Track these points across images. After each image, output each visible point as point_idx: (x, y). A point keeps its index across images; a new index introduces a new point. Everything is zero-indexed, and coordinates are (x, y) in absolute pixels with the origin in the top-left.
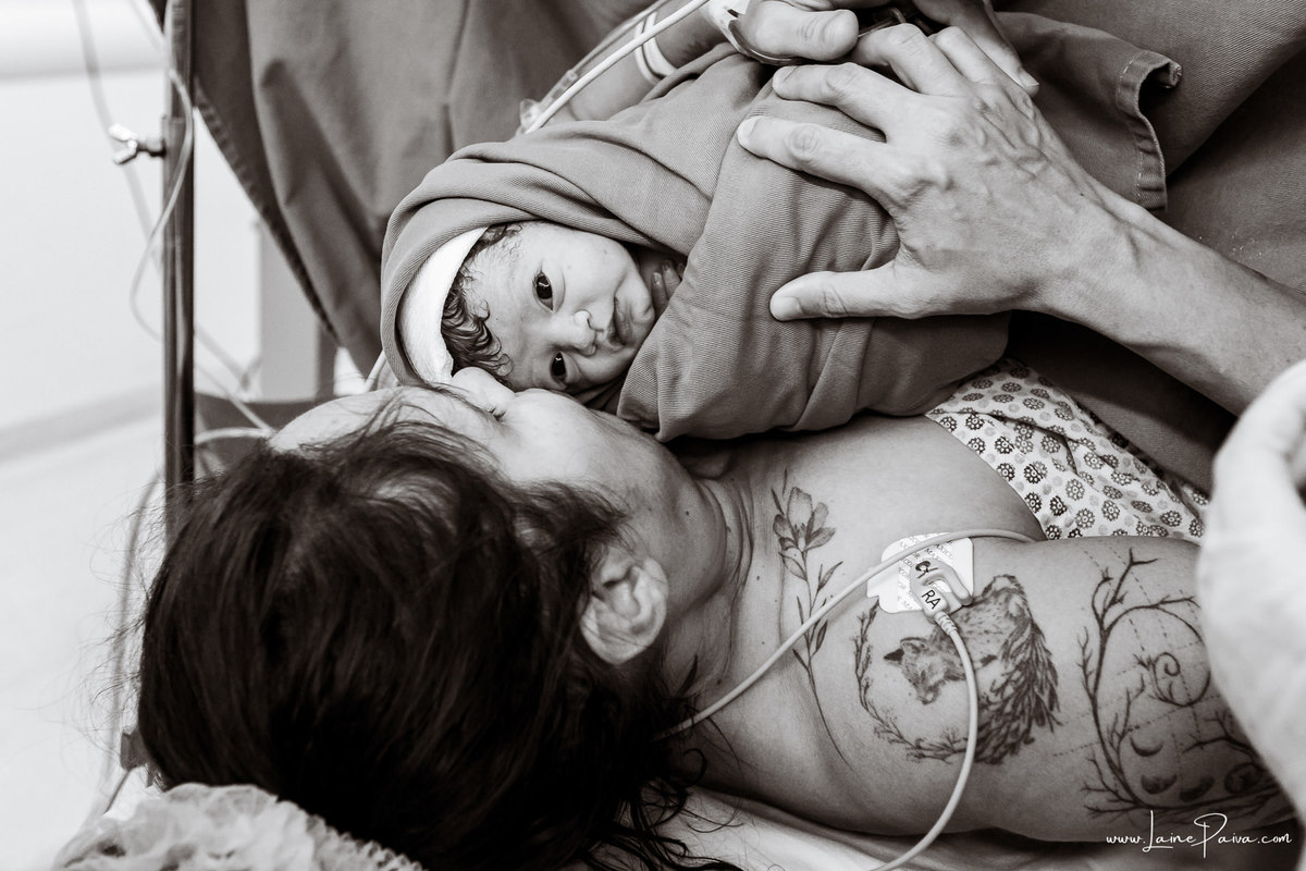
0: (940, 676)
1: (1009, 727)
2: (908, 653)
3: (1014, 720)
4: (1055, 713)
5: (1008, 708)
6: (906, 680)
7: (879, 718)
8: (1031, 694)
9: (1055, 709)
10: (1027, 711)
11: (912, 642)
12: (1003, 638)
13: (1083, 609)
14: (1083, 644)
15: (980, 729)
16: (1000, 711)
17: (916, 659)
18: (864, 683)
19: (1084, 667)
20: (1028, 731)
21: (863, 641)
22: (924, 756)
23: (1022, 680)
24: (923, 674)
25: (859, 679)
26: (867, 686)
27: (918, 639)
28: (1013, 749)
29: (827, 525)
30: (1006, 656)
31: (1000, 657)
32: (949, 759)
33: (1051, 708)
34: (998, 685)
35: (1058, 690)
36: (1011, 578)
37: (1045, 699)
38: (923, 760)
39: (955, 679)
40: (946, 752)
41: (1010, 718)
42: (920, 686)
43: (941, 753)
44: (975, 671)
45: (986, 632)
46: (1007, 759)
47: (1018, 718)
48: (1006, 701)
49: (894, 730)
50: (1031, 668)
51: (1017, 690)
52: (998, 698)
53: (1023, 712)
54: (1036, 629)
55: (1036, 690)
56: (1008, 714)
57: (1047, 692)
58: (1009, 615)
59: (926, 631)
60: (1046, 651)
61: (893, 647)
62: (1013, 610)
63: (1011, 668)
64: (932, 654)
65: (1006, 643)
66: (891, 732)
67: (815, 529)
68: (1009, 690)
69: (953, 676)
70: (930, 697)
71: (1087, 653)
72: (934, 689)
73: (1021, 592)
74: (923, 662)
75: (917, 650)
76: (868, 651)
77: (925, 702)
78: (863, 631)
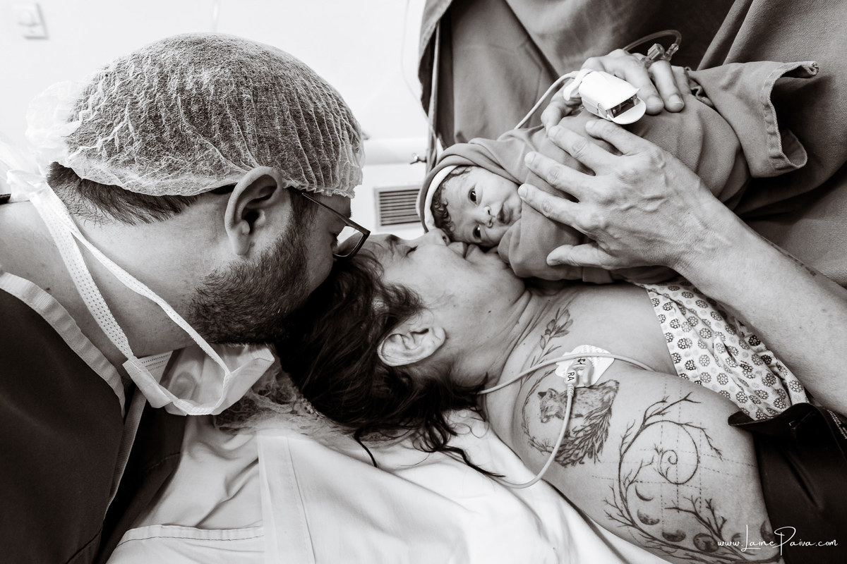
0: (553, 413)
1: (574, 451)
2: (547, 396)
3: (577, 449)
4: (599, 455)
5: (577, 442)
6: (539, 407)
7: (525, 420)
8: (591, 440)
9: (600, 452)
10: (585, 447)
11: (553, 392)
12: (592, 409)
13: (640, 411)
14: (629, 427)
15: (561, 446)
16: (573, 442)
17: (549, 400)
18: (527, 401)
19: (624, 439)
20: (582, 457)
22: (534, 446)
23: (589, 432)
24: (547, 408)
25: (527, 398)
26: (527, 403)
27: (555, 391)
28: (573, 462)
29: (568, 330)
30: (588, 417)
31: (585, 417)
32: (543, 453)
33: (598, 452)
34: (577, 429)
35: (605, 444)
36: (617, 383)
37: (597, 445)
39: (559, 417)
40: (542, 449)
41: (576, 447)
42: (543, 413)
44: (570, 418)
45: (586, 403)
46: (569, 466)
47: (580, 449)
48: (577, 438)
49: (527, 427)
50: (597, 427)
51: (585, 435)
52: (574, 436)
53: (583, 447)
54: (610, 411)
55: (594, 439)
56: (576, 445)
57: (599, 443)
58: (602, 400)
59: (561, 390)
60: (608, 423)
61: (543, 390)
62: (606, 398)
63: (587, 424)
64: (556, 401)
65: (591, 412)
67: (563, 329)
68: (581, 434)
69: (559, 416)
70: (545, 420)
71: (629, 433)
72: (548, 417)
73: (616, 392)
74: (551, 403)
75: (551, 396)
77: (542, 421)
78: (542, 378)
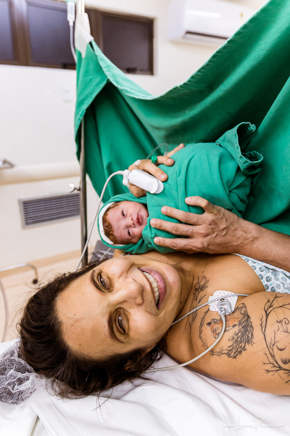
0: (220, 330)
1: (239, 345)
2: (213, 323)
3: (240, 343)
4: (253, 340)
5: (239, 340)
6: (211, 331)
7: (203, 342)
8: (246, 334)
9: (253, 338)
10: (244, 340)
12: (239, 320)
13: (262, 310)
14: (261, 319)
16: (237, 340)
17: (214, 325)
18: (201, 331)
19: (261, 325)
20: (245, 346)
21: (203, 319)
22: (214, 355)
23: (243, 331)
24: (215, 330)
25: (200, 330)
26: (201, 332)
27: (215, 319)
28: (240, 352)
29: (207, 285)
30: (239, 324)
31: (238, 325)
32: (221, 356)
33: (252, 338)
34: (236, 333)
35: (254, 333)
36: (243, 304)
37: (250, 336)
38: (213, 356)
40: (220, 354)
41: (239, 342)
42: (214, 333)
43: (218, 354)
45: (235, 318)
46: (238, 356)
47: (242, 342)
48: (238, 337)
49: (206, 346)
50: (246, 327)
51: (242, 334)
52: (236, 337)
53: (243, 340)
54: (248, 317)
55: (247, 333)
56: (239, 341)
57: (250, 334)
58: (241, 313)
59: (218, 318)
60: (251, 322)
61: (209, 321)
62: (243, 312)
63: (241, 327)
64: (218, 324)
65: (240, 321)
66: (205, 346)
67: (204, 286)
68: (240, 334)
70: (217, 336)
71: (262, 321)
72: (218, 334)
73: (245, 307)
74: (216, 326)
75: (215, 322)
76: (204, 322)
77: (215, 338)
78: (204, 316)
